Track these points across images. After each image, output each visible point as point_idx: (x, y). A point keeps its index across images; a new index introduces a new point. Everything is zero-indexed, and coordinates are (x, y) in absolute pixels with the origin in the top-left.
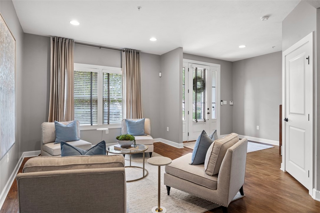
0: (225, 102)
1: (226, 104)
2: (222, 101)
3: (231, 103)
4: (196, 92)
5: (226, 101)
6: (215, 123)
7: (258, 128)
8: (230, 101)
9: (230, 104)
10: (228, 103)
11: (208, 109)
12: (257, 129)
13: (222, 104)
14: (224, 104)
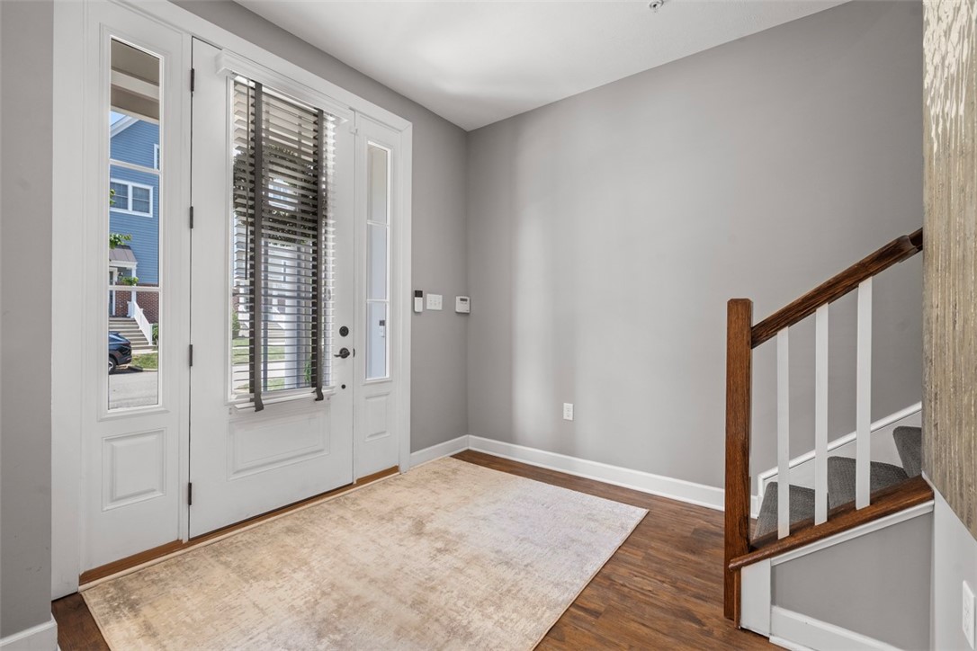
0: (434, 301)
1: (440, 308)
2: (418, 294)
3: (461, 307)
4: (252, 233)
5: (441, 296)
6: (384, 398)
7: (568, 413)
8: (458, 298)
9: (458, 310)
10: (448, 303)
11: (344, 332)
12: (565, 417)
13: (418, 308)
14: (428, 308)
